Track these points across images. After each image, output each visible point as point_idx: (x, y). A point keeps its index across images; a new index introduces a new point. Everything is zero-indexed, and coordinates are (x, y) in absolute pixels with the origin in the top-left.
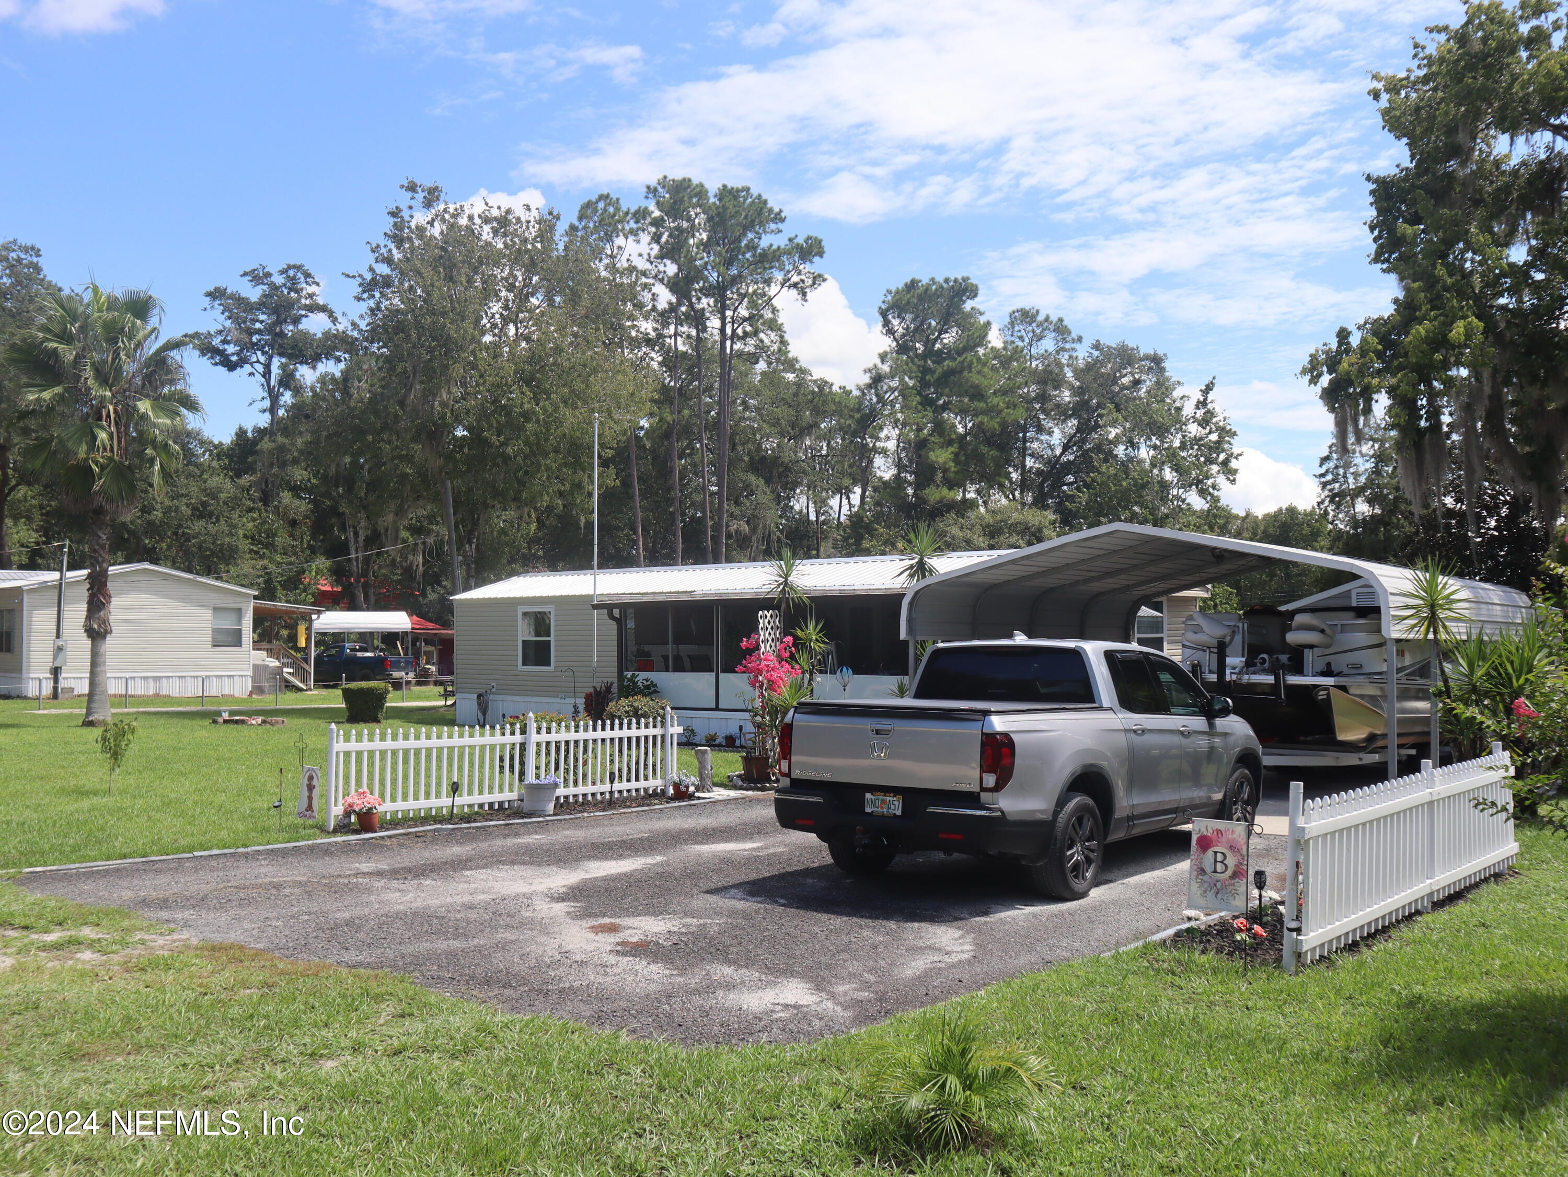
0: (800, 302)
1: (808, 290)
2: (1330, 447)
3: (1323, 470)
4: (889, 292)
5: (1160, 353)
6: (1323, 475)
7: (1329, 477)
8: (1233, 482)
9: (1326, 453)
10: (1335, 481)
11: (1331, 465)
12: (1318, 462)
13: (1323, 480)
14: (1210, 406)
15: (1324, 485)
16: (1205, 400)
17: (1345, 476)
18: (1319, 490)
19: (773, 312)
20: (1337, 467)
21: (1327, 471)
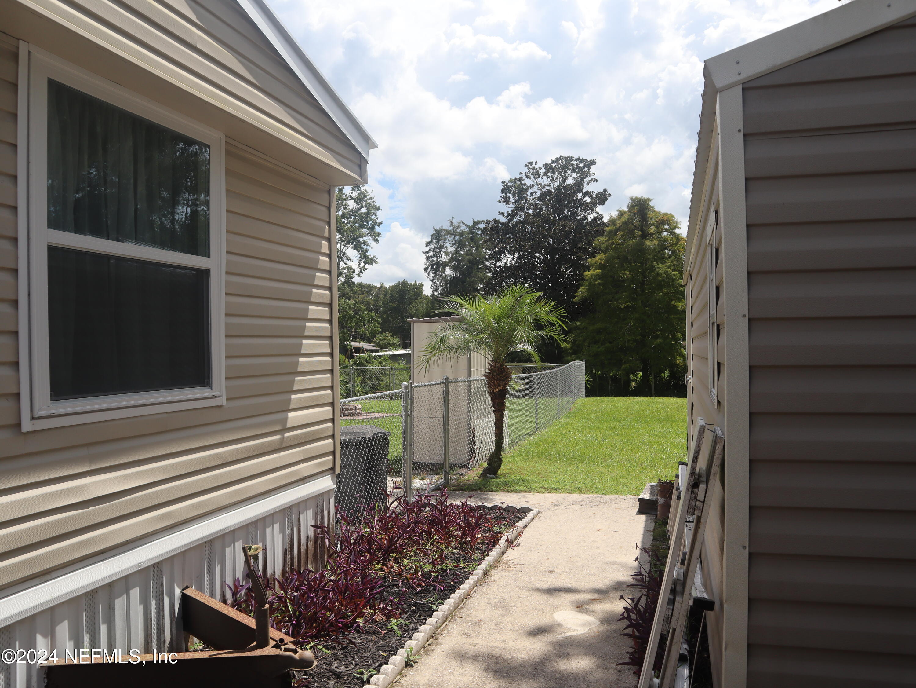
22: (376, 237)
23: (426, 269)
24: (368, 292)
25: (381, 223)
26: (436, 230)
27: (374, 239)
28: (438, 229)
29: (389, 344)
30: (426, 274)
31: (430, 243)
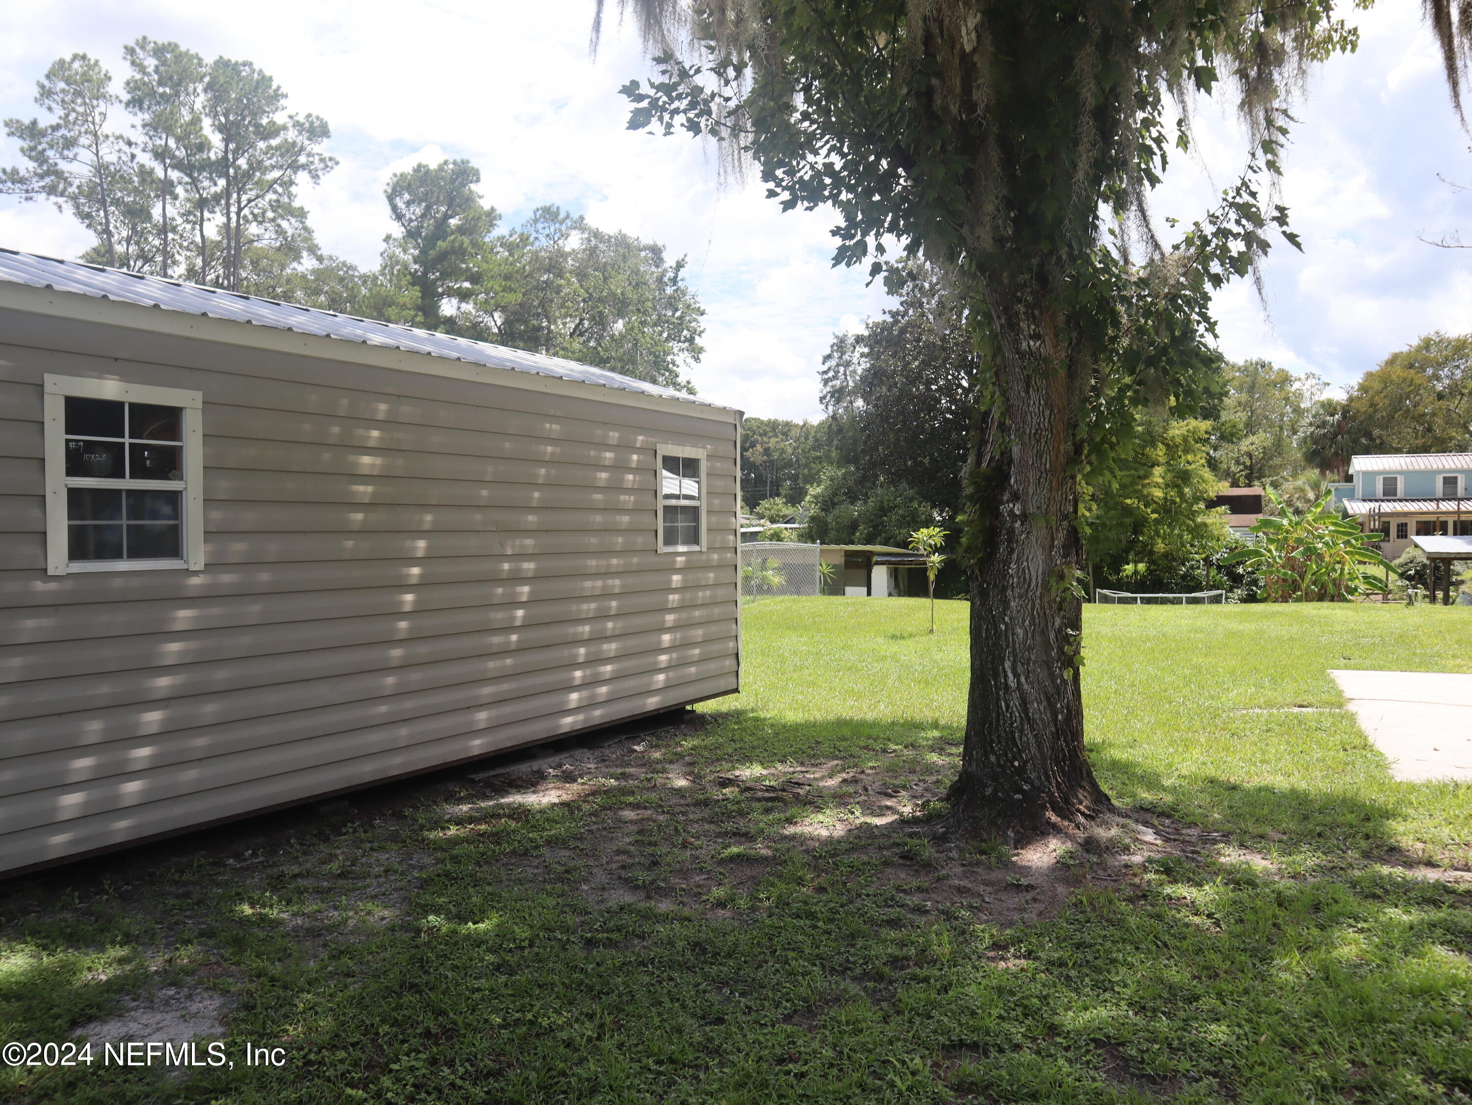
0: (312, 185)
1: (320, 173)
2: (832, 346)
3: (825, 368)
4: (395, 175)
5: (660, 244)
6: (825, 372)
7: (831, 374)
8: (697, 359)
9: (828, 352)
10: (835, 377)
11: (833, 363)
12: (821, 360)
13: (826, 377)
14: (680, 284)
15: (826, 382)
16: (676, 277)
17: (845, 374)
18: (821, 385)
19: (289, 198)
20: (838, 365)
21: (829, 369)
22: (696, 352)
23: (822, 399)
24: (785, 434)
25: (702, 332)
26: (837, 337)
27: (693, 357)
28: (841, 335)
29: (778, 516)
30: (823, 407)
31: (828, 358)
